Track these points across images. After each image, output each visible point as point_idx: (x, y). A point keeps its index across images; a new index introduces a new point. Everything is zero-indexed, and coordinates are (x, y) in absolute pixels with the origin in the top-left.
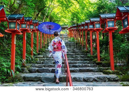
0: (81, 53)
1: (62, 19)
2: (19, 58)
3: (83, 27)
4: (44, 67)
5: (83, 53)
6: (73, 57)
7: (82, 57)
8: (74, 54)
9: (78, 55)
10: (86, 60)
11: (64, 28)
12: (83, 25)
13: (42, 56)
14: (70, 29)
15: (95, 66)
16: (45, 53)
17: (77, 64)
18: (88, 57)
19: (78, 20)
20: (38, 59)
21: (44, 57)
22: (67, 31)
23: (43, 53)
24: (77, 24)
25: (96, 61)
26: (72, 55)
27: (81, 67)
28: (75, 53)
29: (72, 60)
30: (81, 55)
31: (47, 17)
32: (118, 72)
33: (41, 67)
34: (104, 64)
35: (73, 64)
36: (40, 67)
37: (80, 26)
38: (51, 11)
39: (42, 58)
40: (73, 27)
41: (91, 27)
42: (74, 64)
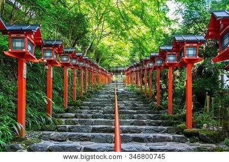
0: (148, 109)
4: (70, 139)
5: (152, 109)
6: (133, 118)
7: (151, 118)
8: (136, 111)
9: (142, 113)
10: (159, 124)
12: (153, 59)
13: (73, 115)
15: (183, 140)
16: (81, 108)
17: (142, 135)
18: (163, 118)
20: (64, 120)
21: (76, 117)
22: (124, 76)
23: (77, 108)
24: (141, 60)
25: (185, 128)
26: (132, 113)
27: (151, 140)
28: (137, 109)
29: (132, 124)
30: (149, 113)
33: (62, 141)
35: (133, 132)
36: (61, 139)
38: (98, 42)
39: (72, 118)
40: (132, 67)
41: (171, 58)
42: (136, 132)
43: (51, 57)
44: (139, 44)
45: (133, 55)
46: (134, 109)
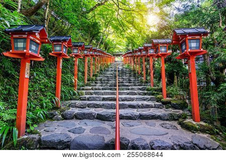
0: (138, 83)
1: (118, 46)
2: (49, 96)
3: (139, 53)
4: (88, 107)
5: (141, 83)
6: (129, 90)
7: (140, 89)
10: (145, 94)
11: (118, 55)
12: (140, 50)
14: (125, 56)
15: (161, 107)
16: (96, 83)
17: (134, 103)
18: (148, 90)
19: (134, 46)
20: (84, 92)
21: (92, 89)
22: (122, 58)
23: (93, 83)
24: (133, 50)
25: (162, 98)
27: (140, 107)
28: (131, 83)
29: (128, 94)
30: (139, 85)
31: (102, 43)
32: (212, 130)
33: (84, 108)
34: (175, 105)
37: (136, 51)
38: (106, 38)
39: (90, 90)
40: (128, 53)
41: (151, 52)
42: (130, 101)
43: (77, 52)
44: (131, 40)
45: (128, 46)
46: (129, 83)
